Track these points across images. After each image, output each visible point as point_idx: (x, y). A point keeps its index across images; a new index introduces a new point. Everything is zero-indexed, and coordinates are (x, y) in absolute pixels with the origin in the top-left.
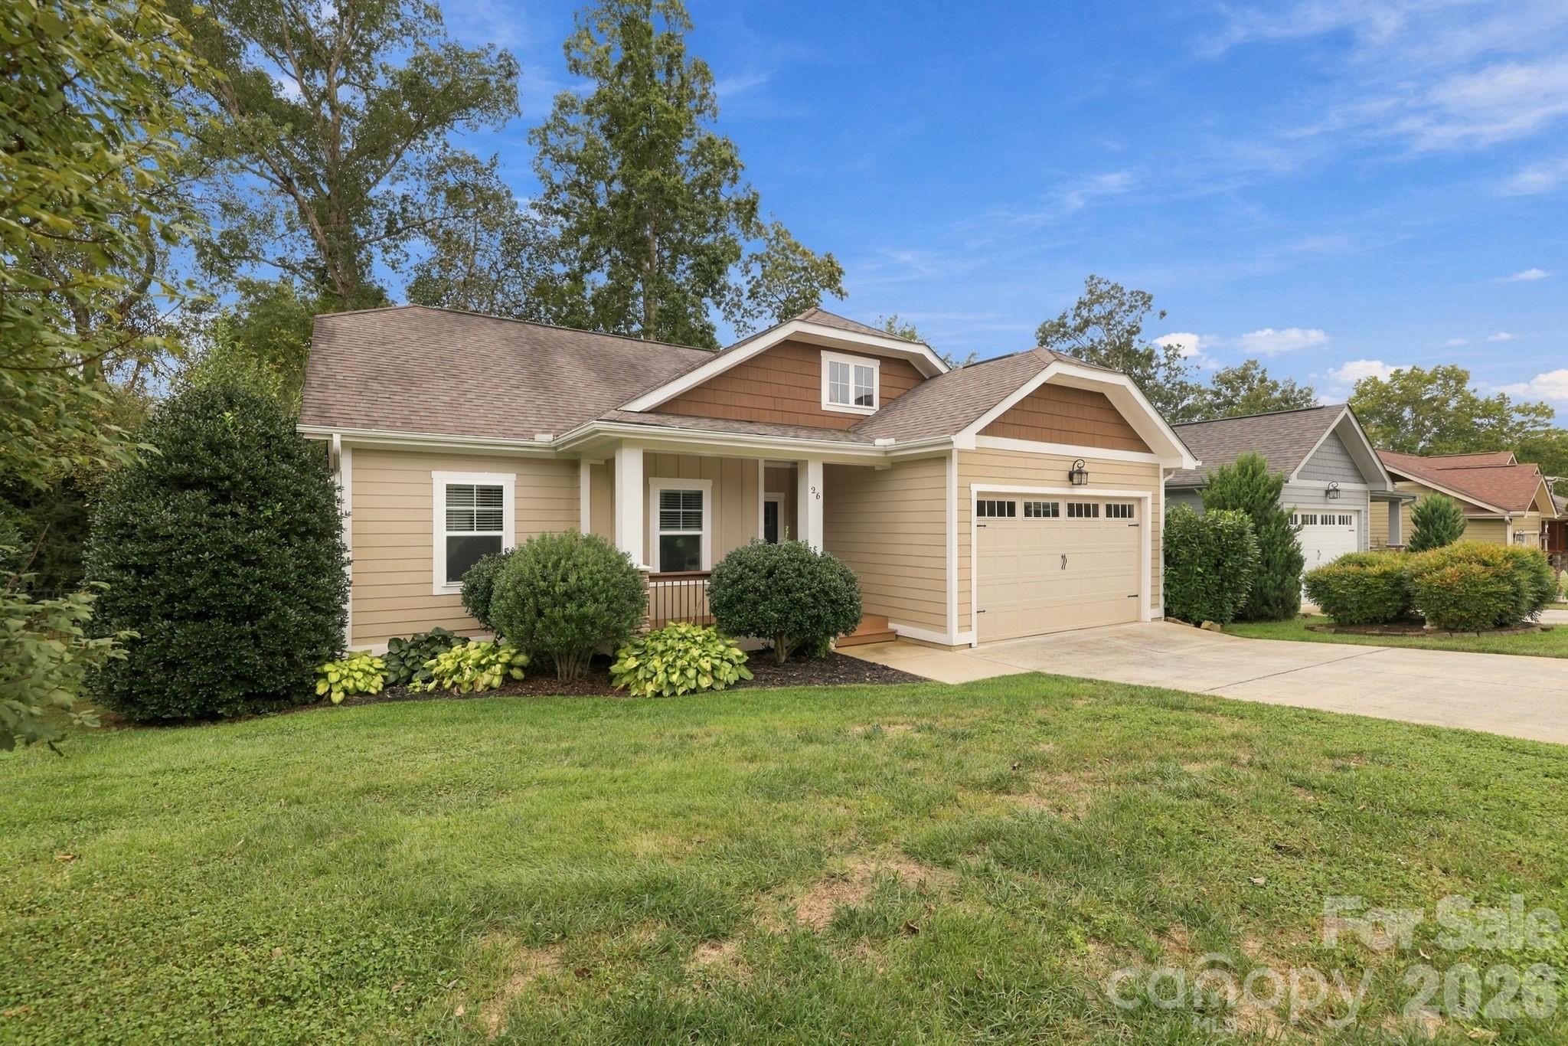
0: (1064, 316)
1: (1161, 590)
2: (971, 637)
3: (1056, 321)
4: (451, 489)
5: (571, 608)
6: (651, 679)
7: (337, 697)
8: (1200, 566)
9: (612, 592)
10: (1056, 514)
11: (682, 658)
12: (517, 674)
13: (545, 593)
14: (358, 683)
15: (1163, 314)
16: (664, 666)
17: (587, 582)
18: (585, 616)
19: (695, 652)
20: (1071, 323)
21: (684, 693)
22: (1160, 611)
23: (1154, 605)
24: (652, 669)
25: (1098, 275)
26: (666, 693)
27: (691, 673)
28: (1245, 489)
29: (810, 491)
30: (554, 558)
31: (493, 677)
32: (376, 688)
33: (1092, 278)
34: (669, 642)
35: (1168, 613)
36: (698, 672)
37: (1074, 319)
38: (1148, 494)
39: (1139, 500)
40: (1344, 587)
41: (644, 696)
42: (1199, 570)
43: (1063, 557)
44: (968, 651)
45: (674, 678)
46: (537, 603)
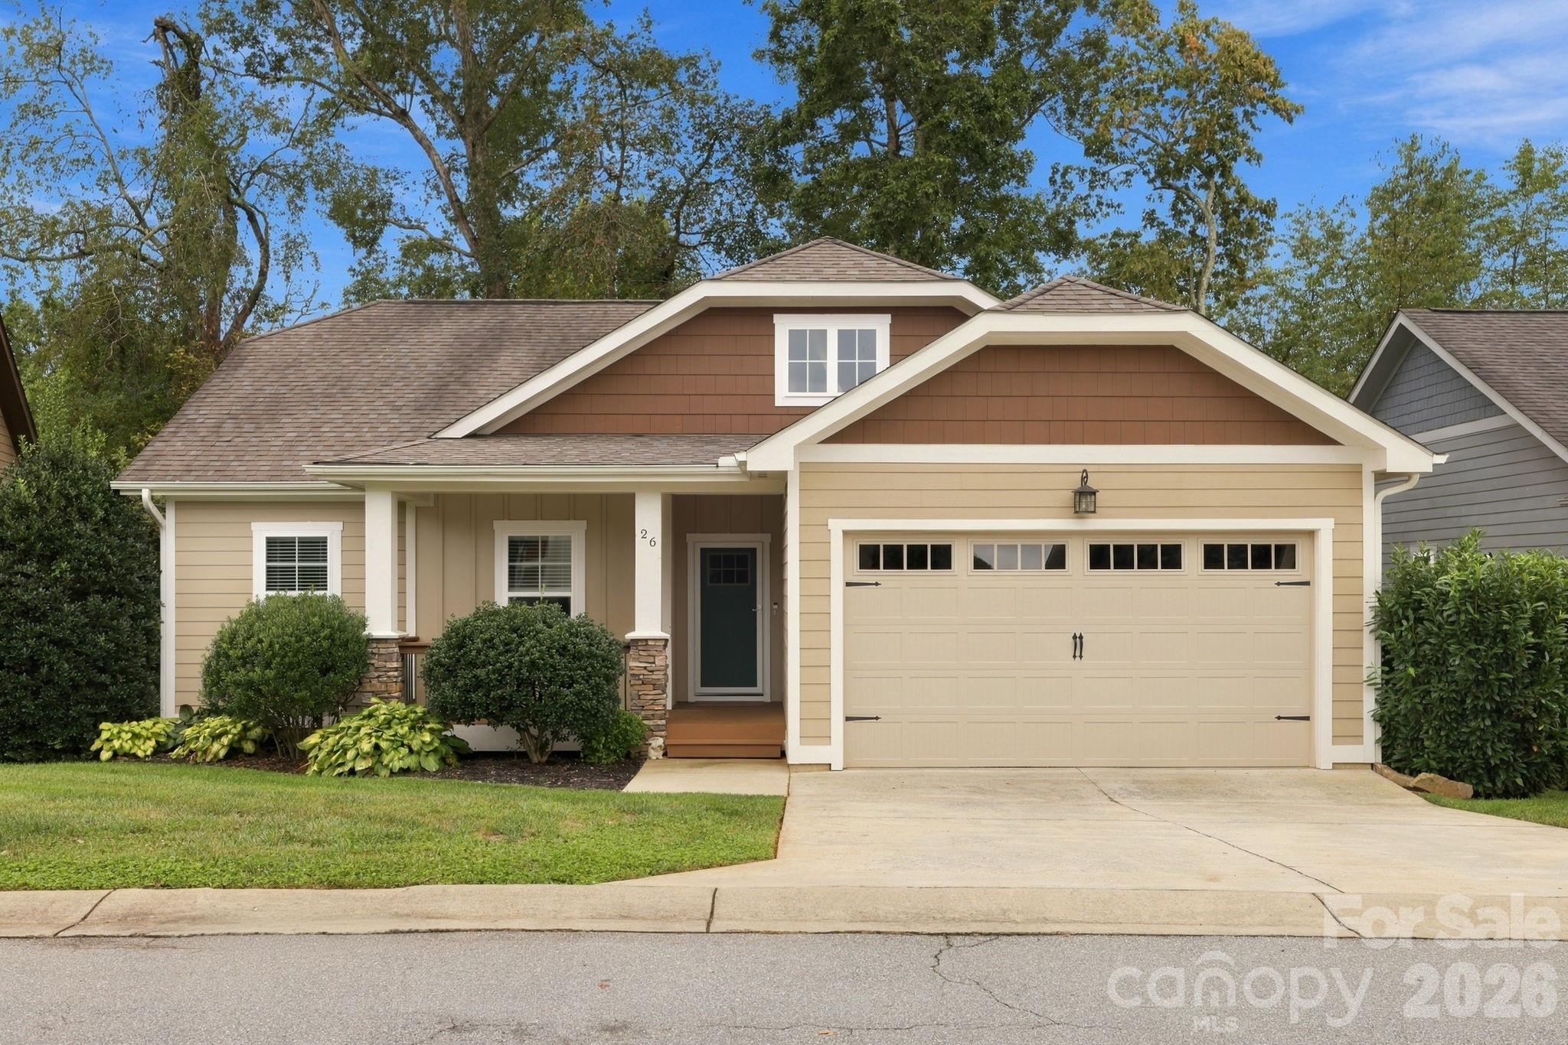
1: (1369, 709)
2: (833, 753)
4: (271, 542)
7: (105, 755)
10: (1057, 563)
12: (249, 747)
14: (124, 744)
22: (1366, 752)
23: (1348, 738)
29: (639, 535)
31: (219, 748)
32: (145, 751)
39: (1311, 534)
43: (1076, 638)
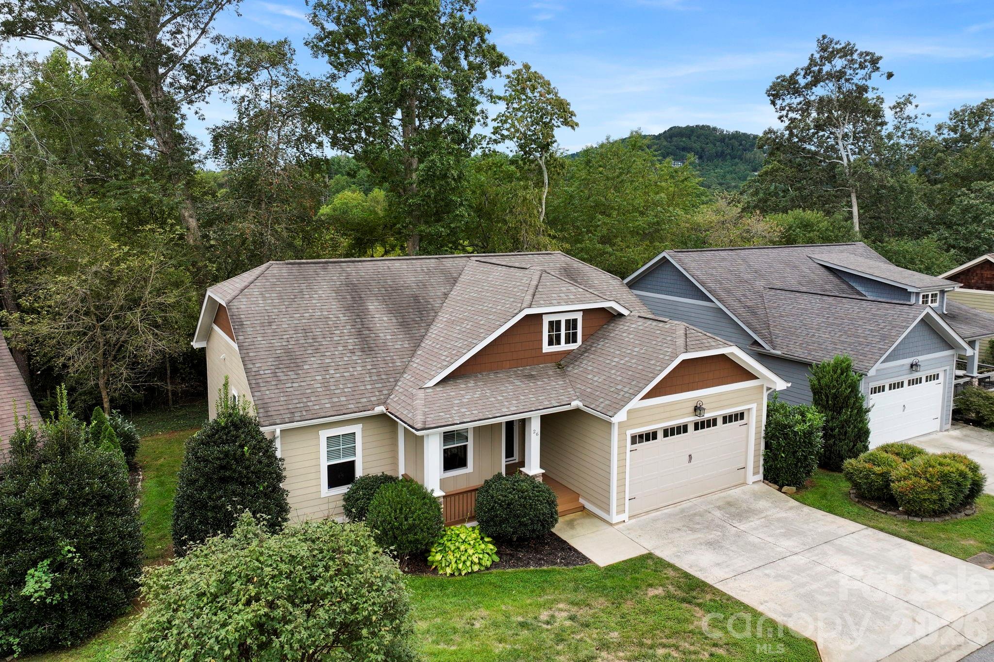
0: (796, 73)
1: (762, 462)
2: (624, 517)
3: (788, 75)
4: (329, 439)
5: (411, 537)
6: (449, 566)
8: (784, 452)
9: (430, 523)
10: (685, 431)
11: (464, 555)
13: (397, 528)
15: (890, 75)
16: (455, 560)
17: (417, 522)
18: (417, 540)
19: (471, 551)
20: (802, 82)
21: (465, 574)
22: (760, 477)
23: (755, 474)
24: (449, 560)
25: (830, 35)
26: (456, 574)
27: (468, 563)
28: (835, 383)
29: (532, 432)
30: (399, 506)
33: (824, 37)
34: (457, 544)
35: (765, 478)
36: (472, 563)
37: (804, 77)
38: (754, 406)
39: (748, 409)
40: (860, 478)
41: (446, 574)
42: (783, 455)
43: (690, 456)
44: (624, 524)
45: (460, 566)
46: (394, 533)
